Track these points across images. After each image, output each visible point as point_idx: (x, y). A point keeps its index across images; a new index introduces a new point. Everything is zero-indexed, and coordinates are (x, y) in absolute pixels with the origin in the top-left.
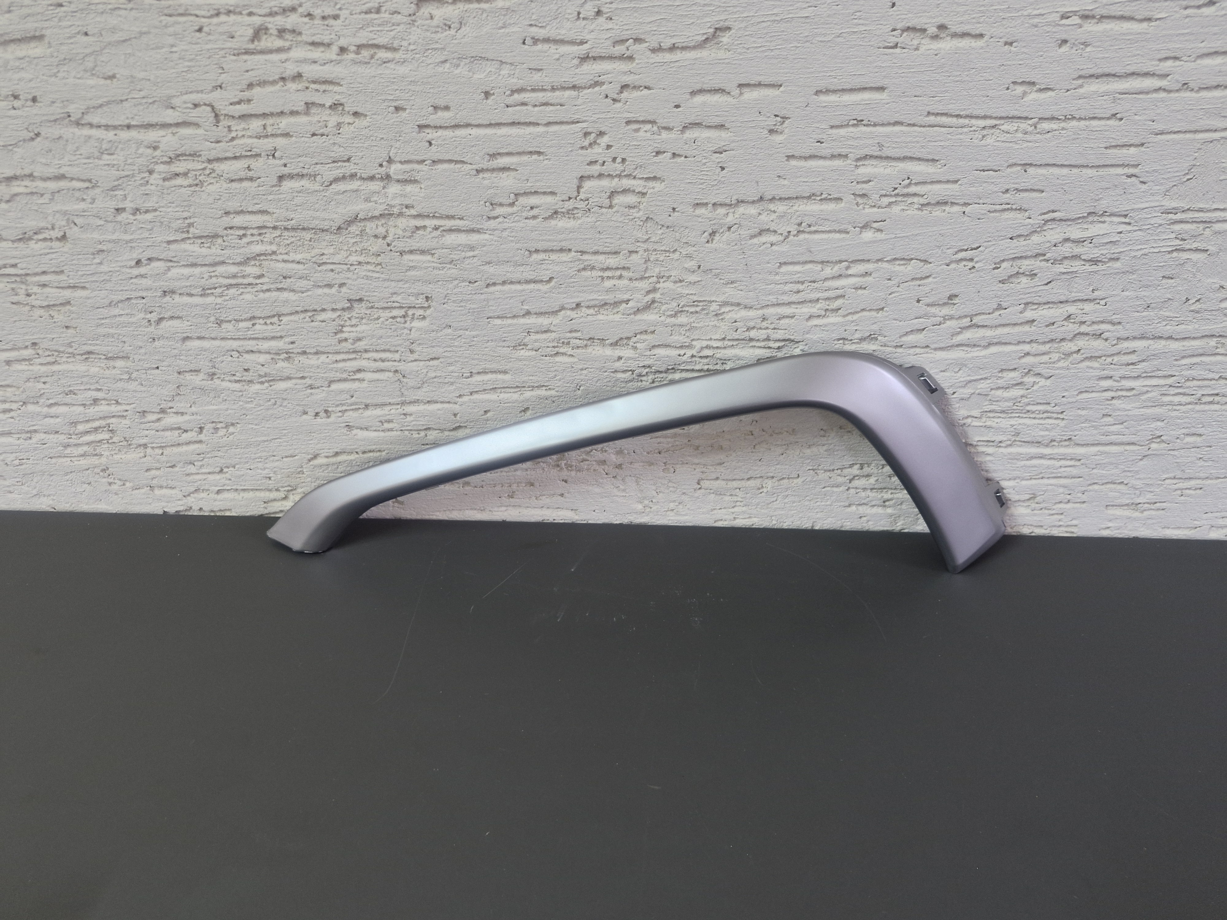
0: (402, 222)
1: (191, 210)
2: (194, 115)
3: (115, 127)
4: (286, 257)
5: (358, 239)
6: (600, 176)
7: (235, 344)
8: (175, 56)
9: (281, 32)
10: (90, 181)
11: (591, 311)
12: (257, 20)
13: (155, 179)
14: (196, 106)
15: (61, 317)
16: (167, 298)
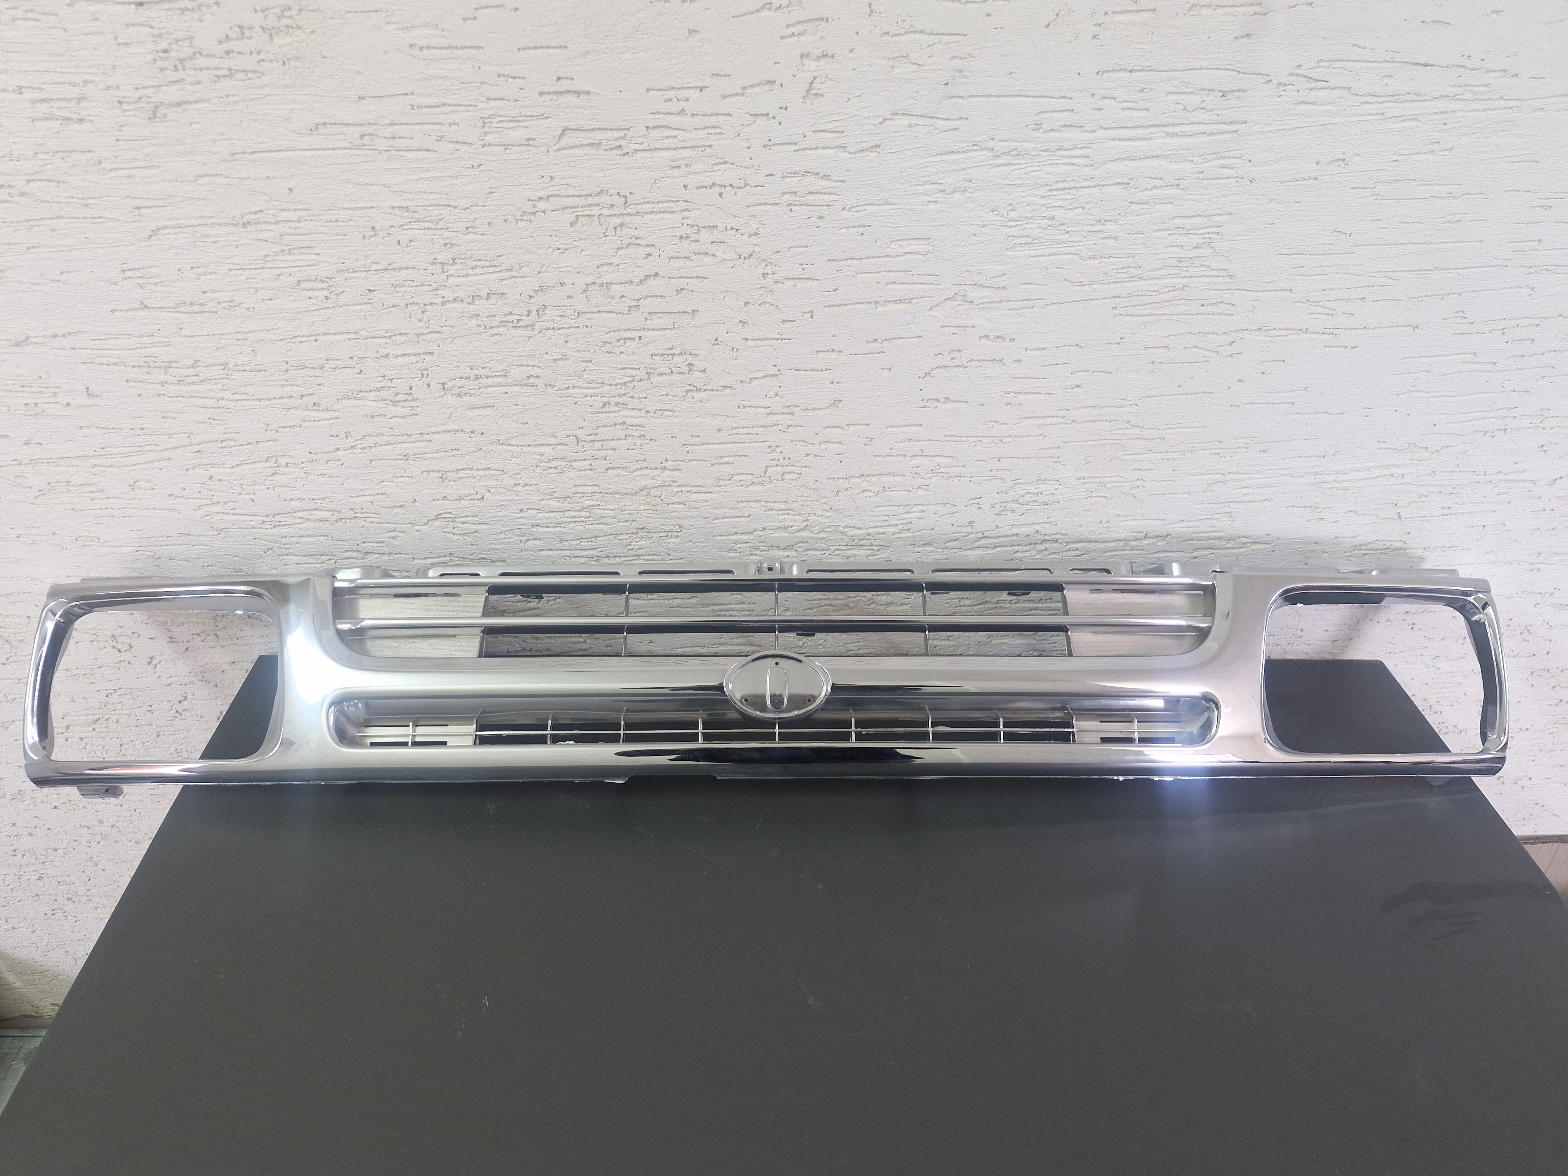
0: (670, 489)
1: (557, 484)
2: (566, 441)
3: (522, 446)
4: (604, 507)
5: (645, 498)
6: (777, 465)
7: (567, 553)
8: (560, 414)
9: (617, 404)
10: (503, 471)
11: (772, 532)
12: (605, 400)
13: (539, 470)
14: (567, 436)
15: (470, 539)
16: (534, 529)
